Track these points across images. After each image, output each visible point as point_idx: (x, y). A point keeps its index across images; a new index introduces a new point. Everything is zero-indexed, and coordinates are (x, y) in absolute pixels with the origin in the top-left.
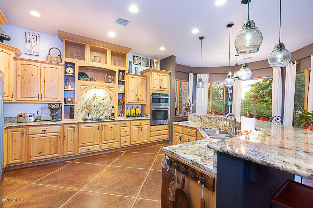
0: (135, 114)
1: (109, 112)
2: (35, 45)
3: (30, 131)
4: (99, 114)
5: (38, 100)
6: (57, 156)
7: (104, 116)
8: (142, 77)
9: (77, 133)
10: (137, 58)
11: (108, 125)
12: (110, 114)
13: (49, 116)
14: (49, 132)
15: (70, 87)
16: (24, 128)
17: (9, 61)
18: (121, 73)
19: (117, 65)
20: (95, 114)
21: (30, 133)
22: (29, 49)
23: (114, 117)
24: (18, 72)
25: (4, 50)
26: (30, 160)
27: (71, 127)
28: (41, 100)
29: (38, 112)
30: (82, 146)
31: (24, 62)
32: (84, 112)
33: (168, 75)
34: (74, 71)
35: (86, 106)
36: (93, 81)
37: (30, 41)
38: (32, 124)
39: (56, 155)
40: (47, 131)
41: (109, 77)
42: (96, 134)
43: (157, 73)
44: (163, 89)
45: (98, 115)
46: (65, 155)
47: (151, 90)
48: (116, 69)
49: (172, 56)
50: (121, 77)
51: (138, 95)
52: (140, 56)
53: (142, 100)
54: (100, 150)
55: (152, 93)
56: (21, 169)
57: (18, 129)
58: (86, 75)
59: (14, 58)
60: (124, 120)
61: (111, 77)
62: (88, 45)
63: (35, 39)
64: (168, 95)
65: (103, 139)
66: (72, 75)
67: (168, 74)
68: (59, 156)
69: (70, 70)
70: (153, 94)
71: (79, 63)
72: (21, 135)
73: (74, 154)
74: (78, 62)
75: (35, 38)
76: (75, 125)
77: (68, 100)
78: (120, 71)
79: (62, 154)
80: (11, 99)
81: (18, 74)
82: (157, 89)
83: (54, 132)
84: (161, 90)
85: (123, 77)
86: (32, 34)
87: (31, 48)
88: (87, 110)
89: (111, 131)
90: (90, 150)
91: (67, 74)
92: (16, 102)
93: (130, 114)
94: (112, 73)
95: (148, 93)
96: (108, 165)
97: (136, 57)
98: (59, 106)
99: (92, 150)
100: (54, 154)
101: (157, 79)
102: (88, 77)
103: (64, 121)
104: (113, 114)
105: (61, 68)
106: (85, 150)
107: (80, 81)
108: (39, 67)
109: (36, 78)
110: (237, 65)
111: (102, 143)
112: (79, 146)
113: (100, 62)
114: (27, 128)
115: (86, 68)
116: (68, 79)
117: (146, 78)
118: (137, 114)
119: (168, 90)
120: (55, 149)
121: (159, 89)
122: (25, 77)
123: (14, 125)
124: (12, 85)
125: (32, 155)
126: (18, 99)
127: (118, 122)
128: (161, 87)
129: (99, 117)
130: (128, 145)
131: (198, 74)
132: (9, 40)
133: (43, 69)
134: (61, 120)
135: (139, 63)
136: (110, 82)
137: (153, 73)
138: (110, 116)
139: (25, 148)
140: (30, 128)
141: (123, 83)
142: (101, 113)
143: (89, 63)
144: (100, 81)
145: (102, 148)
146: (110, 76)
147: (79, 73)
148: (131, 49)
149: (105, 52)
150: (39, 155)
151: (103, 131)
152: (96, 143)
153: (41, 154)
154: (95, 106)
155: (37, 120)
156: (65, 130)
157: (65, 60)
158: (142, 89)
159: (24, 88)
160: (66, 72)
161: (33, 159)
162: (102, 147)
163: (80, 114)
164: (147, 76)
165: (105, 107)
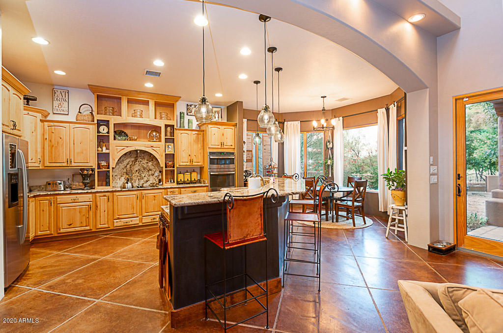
0: (189, 180)
1: (156, 178)
2: (64, 102)
3: (58, 200)
4: (143, 180)
5: (67, 165)
6: (89, 229)
7: (149, 183)
8: (197, 132)
9: (112, 202)
10: (193, 106)
11: (151, 193)
12: (157, 180)
13: (81, 184)
14: (79, 201)
15: (104, 148)
16: (52, 197)
17: (36, 124)
18: (169, 129)
19: (163, 118)
20: (137, 181)
21: (58, 203)
22: (57, 108)
23: (161, 184)
24: (45, 135)
25: (31, 113)
26: (59, 232)
27: (105, 196)
28: (71, 165)
29: (68, 179)
30: (118, 219)
31: (52, 124)
32: (123, 178)
33: (233, 128)
34: (109, 129)
35: (125, 171)
36: (133, 140)
37: (59, 99)
38: (62, 192)
39: (88, 228)
40: (77, 201)
41: (153, 134)
42: (135, 204)
43: (215, 126)
44: (225, 147)
45: (142, 182)
46: (98, 227)
47: (207, 148)
48: (161, 123)
49: (237, 101)
50: (169, 134)
51: (191, 155)
52: (196, 104)
53: (198, 162)
54: (141, 224)
55: (210, 153)
56: (51, 241)
57: (46, 197)
58: (125, 133)
59: (41, 120)
60: (171, 188)
61: (156, 134)
62: (124, 97)
63: (64, 96)
64: (233, 154)
65: (144, 211)
66: (107, 134)
67: (233, 126)
68: (91, 230)
69: (103, 130)
70: (211, 153)
71: (114, 120)
72: (49, 204)
73: (109, 227)
74: (112, 119)
75: (63, 94)
76: (109, 194)
77: (102, 164)
78: (166, 126)
79: (94, 227)
80: (38, 165)
81: (45, 138)
82: (217, 147)
83: (85, 202)
84: (223, 147)
85: (172, 134)
86: (60, 90)
87: (60, 106)
88: (127, 176)
89: (154, 201)
90: (128, 224)
91: (101, 134)
92: (43, 168)
93: (183, 180)
94: (157, 129)
95: (205, 152)
97: (191, 106)
98: (91, 172)
99: (130, 223)
100: (86, 226)
101: (216, 133)
102: (127, 136)
103: (98, 189)
104: (160, 181)
105: (93, 128)
106: (123, 224)
107: (116, 141)
108: (68, 128)
109: (65, 140)
110: (324, 110)
111: (143, 215)
112: (115, 218)
113: (141, 116)
114: (56, 197)
115: (125, 125)
116: (102, 140)
117: (202, 133)
118: (193, 180)
119: (233, 147)
120: (86, 220)
121: (220, 147)
122: (53, 141)
123: (42, 194)
124: (39, 150)
125: (61, 227)
126: (46, 165)
127: (163, 190)
128: (222, 144)
129: (143, 184)
131: (286, 123)
132: (35, 100)
133: (72, 130)
134: (94, 188)
135: (195, 114)
136: (155, 140)
137: (210, 126)
138: (157, 183)
139: (54, 218)
140: (58, 197)
141: (173, 141)
142: (145, 179)
143: (126, 118)
144: (143, 140)
145: (143, 222)
146: (154, 134)
147: (115, 132)
148: (180, 97)
149: (146, 103)
150: (69, 227)
151: (143, 201)
152: (135, 215)
153: (71, 226)
154: (136, 171)
155: (67, 188)
156: (97, 199)
157: (97, 117)
158: (197, 148)
159: (52, 153)
160: (99, 132)
161: (62, 231)
162: (143, 220)
163: (118, 181)
164: (203, 131)
165: (150, 172)
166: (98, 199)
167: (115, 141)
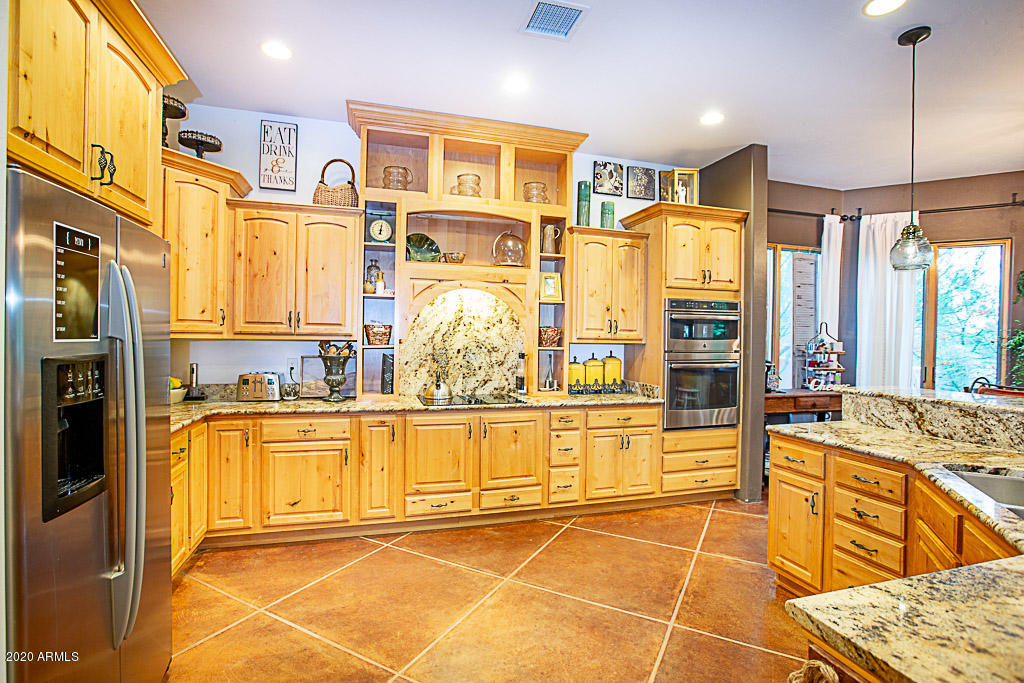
0: (600, 382)
1: (509, 374)
2: (286, 158)
3: (265, 430)
4: (474, 379)
5: (288, 331)
6: (341, 518)
7: (489, 387)
8: (629, 241)
9: (401, 444)
10: (610, 168)
11: (503, 420)
12: (513, 381)
13: (322, 383)
14: (317, 437)
15: (380, 285)
16: (250, 422)
17: (215, 210)
18: (550, 229)
19: (534, 200)
20: (460, 380)
21: (265, 439)
22: (269, 173)
23: (525, 391)
24: (237, 243)
25: (203, 180)
26: (266, 522)
27: (383, 424)
28: (297, 331)
29: (292, 368)
30: (418, 492)
31: (254, 212)
32: (423, 370)
33: (736, 227)
34: (393, 232)
35: (431, 351)
36: (454, 261)
37: (274, 148)
38: (276, 407)
39: (339, 516)
40: (310, 435)
41: (506, 246)
42: (462, 453)
43: (688, 221)
44: (713, 285)
45: (472, 383)
46: (363, 516)
47: (664, 289)
48: (532, 213)
49: (752, 145)
50: (549, 244)
51: (613, 309)
52: (619, 161)
53: (633, 326)
54: (476, 512)
55: (672, 301)
56: (244, 547)
57: (235, 422)
58: (433, 243)
59: (229, 203)
60: (562, 407)
61: (515, 245)
62: (436, 136)
63: (286, 141)
64: (733, 306)
65: (485, 474)
66: (388, 244)
67: (737, 221)
68: (347, 521)
69: (380, 230)
70: (676, 304)
71: (408, 202)
72: (242, 440)
73: (393, 517)
74: (403, 200)
75: (285, 135)
76: (393, 418)
77: (375, 330)
78: (545, 221)
79: (355, 514)
80: (219, 329)
81: (237, 252)
82: (691, 284)
83: (332, 439)
84: (707, 286)
85: (558, 243)
86: (278, 125)
87: (276, 169)
88: (436, 365)
89: (513, 446)
90: (443, 509)
91: (373, 243)
92: (232, 337)
93: (582, 383)
94: (514, 230)
95: (653, 301)
96: (503, 575)
97: (605, 166)
98: (347, 351)
99: (447, 509)
100: (334, 511)
101: (690, 244)
102: (437, 250)
103: (365, 401)
104: (521, 383)
105: (355, 224)
106: (429, 510)
107: (413, 265)
108: (292, 223)
109: (284, 259)
111: (483, 487)
112: (408, 491)
113: (477, 194)
114: (259, 421)
115: (432, 219)
116: (375, 259)
117: (642, 242)
118: (609, 381)
119: (734, 286)
120: (334, 494)
121: (698, 284)
122: (256, 261)
123: (224, 411)
124: (223, 286)
125: (271, 510)
126: (237, 330)
127: (539, 413)
128: (706, 276)
129: (475, 389)
130: (576, 501)
131: (865, 220)
132: (217, 148)
133: (303, 229)
134: (354, 398)
135: (617, 188)
136: (510, 263)
137: (671, 220)
138: (512, 387)
139: (254, 482)
140: (264, 422)
141: (560, 263)
142: (481, 375)
143: (440, 199)
144: (476, 262)
145: (483, 506)
146: (510, 243)
147: (408, 239)
148: (587, 135)
149: (492, 156)
150: (291, 509)
151: (485, 443)
152: (462, 485)
153: (297, 508)
154: (459, 351)
155: (289, 394)
156: (363, 434)
157: (367, 194)
158: (627, 287)
159: (252, 295)
160: (368, 237)
161: (274, 520)
162: (483, 499)
163: (412, 379)
164: (647, 237)
165: (494, 354)
166: (365, 432)
167: (409, 263)
